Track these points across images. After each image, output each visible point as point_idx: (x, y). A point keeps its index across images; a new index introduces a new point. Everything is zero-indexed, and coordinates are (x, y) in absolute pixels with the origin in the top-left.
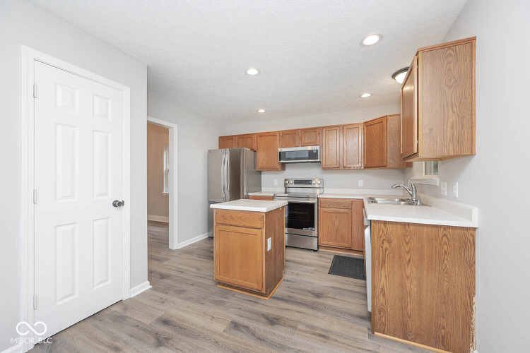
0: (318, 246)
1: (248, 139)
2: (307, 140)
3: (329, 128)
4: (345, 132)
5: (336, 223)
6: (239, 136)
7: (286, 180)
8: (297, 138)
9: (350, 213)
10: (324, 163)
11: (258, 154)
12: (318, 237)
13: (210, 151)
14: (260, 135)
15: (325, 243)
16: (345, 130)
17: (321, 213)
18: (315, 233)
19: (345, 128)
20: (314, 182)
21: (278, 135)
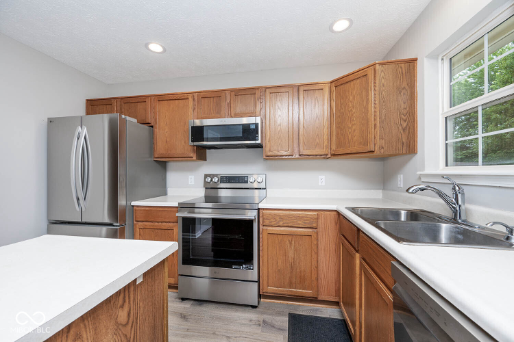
0: (260, 296)
1: (140, 106)
2: (239, 108)
3: (276, 90)
4: (301, 97)
5: (291, 254)
6: (122, 98)
7: (206, 176)
8: (224, 104)
9: (314, 236)
10: (267, 149)
11: (157, 130)
12: (258, 281)
13: (51, 121)
14: (161, 98)
15: (271, 289)
16: (301, 93)
17: (264, 236)
18: (253, 275)
19: (302, 89)
20: (251, 180)
21: (191, 99)
